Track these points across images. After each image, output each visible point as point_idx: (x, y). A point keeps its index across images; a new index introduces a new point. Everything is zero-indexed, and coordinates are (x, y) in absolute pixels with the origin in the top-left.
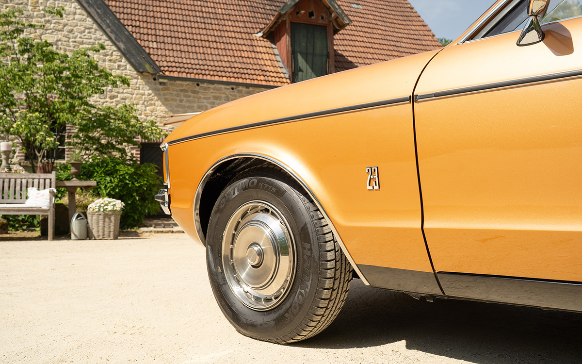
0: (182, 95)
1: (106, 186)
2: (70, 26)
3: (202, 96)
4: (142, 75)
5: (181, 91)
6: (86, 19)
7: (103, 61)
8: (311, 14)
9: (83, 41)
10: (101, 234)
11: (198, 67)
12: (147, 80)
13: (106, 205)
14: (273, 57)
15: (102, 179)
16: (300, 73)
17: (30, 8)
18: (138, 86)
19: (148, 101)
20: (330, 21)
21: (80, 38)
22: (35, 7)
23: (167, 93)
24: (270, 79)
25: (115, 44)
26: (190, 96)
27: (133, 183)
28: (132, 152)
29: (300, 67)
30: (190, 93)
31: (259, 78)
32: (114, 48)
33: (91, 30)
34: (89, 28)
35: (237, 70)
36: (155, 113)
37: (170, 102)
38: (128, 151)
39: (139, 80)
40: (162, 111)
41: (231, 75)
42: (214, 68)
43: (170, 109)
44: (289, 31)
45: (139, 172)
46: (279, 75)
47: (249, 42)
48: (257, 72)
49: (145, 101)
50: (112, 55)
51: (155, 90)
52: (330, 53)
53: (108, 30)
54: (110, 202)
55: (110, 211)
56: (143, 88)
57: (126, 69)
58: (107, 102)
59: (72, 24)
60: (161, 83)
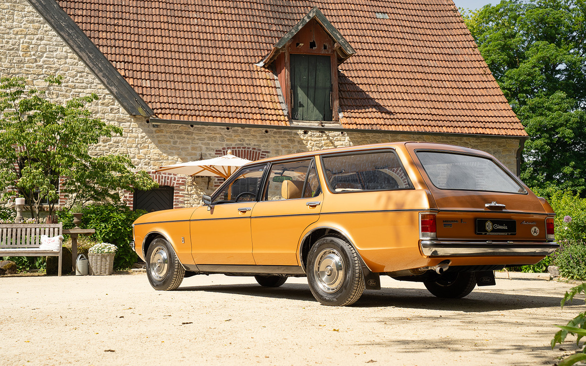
0: (176, 137)
1: (101, 231)
2: (62, 70)
3: (196, 137)
4: (135, 117)
5: (175, 132)
6: (78, 63)
7: (95, 105)
8: (313, 45)
9: (75, 85)
10: (98, 271)
11: (192, 107)
12: (140, 123)
13: (103, 248)
14: (273, 91)
15: (97, 225)
16: (300, 109)
17: (21, 53)
18: (131, 129)
19: (141, 144)
20: (334, 51)
21: (72, 82)
22: (26, 52)
23: (161, 135)
24: (267, 117)
25: (107, 87)
26: (184, 138)
27: (125, 229)
28: (126, 195)
29: (300, 102)
30: (183, 135)
31: (255, 117)
32: (107, 91)
33: (83, 74)
34: (81, 72)
35: (233, 109)
36: (149, 155)
37: (164, 145)
38: (122, 194)
39: (133, 123)
40: (155, 154)
41: (226, 114)
42: (208, 108)
43: (164, 151)
44: (288, 65)
45: (131, 218)
46: (277, 112)
47: (249, 75)
48: (254, 110)
49: (138, 144)
50: (104, 99)
51: (148, 132)
52: (333, 85)
53: (100, 75)
54: (106, 246)
55: (106, 253)
56: (136, 131)
57: (118, 112)
58: (100, 146)
59: (63, 68)
60: (154, 126)
